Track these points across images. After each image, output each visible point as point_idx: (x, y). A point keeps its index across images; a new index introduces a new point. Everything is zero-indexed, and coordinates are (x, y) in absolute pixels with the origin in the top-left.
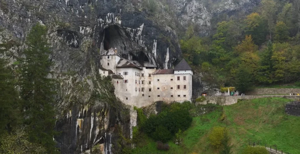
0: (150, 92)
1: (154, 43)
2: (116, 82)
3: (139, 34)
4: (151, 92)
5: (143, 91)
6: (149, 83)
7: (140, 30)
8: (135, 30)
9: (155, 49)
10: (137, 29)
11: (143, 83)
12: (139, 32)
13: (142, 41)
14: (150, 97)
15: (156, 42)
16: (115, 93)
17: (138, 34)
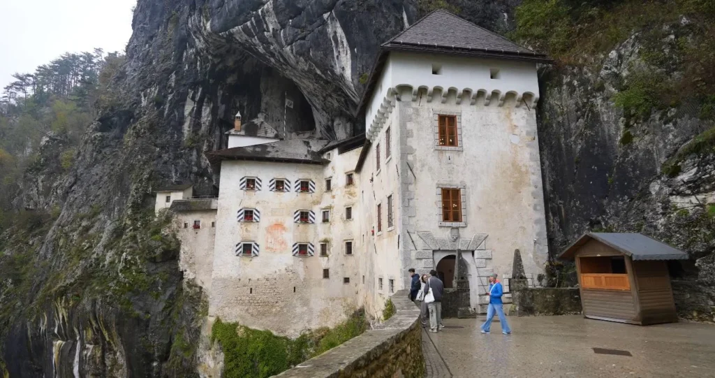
0: (349, 257)
1: (330, 30)
2: (191, 224)
3: (271, 28)
4: (351, 259)
5: (328, 256)
6: (345, 216)
7: (268, 11)
8: (252, 23)
9: (343, 55)
10: (257, 17)
11: (325, 220)
12: (267, 18)
13: (289, 47)
14: (346, 286)
15: (332, 19)
16: (182, 265)
17: (268, 31)
